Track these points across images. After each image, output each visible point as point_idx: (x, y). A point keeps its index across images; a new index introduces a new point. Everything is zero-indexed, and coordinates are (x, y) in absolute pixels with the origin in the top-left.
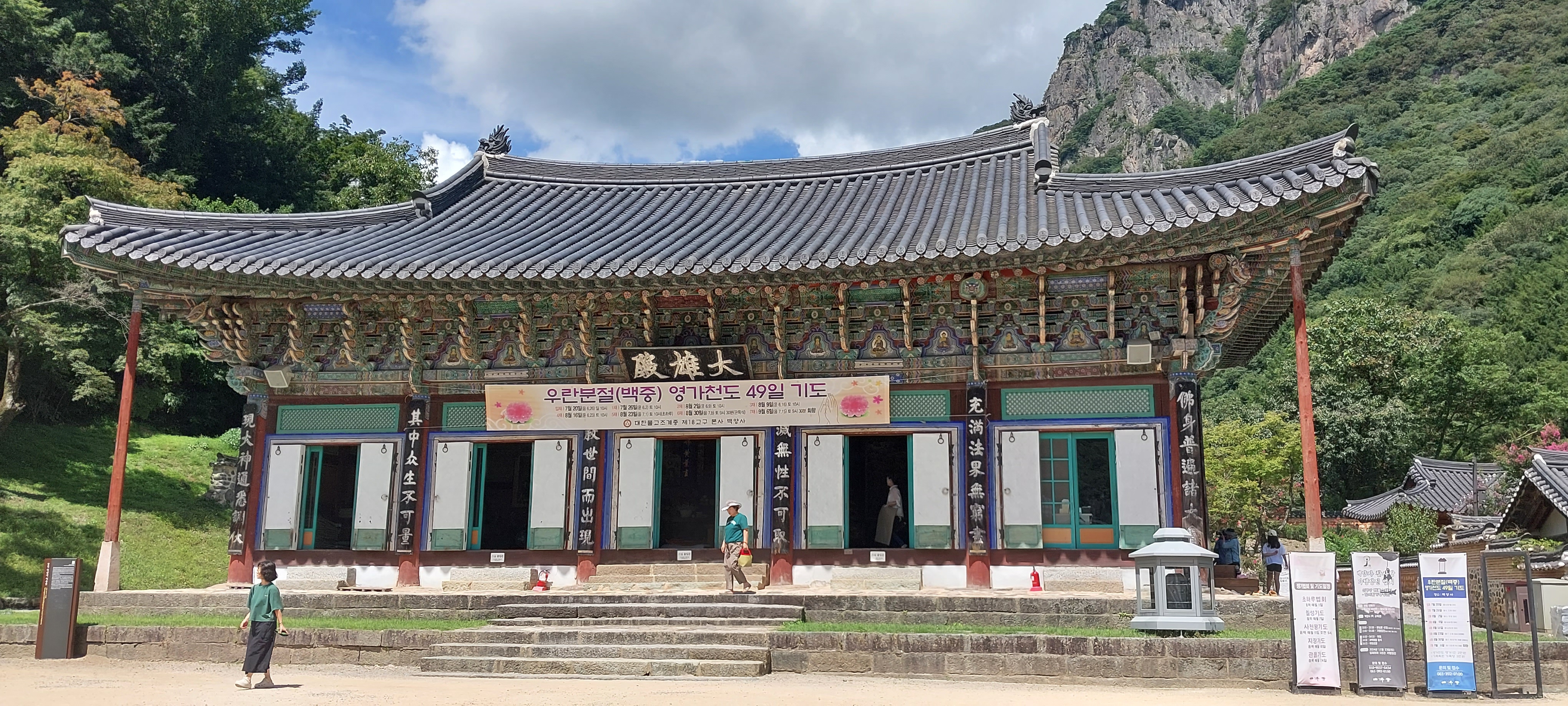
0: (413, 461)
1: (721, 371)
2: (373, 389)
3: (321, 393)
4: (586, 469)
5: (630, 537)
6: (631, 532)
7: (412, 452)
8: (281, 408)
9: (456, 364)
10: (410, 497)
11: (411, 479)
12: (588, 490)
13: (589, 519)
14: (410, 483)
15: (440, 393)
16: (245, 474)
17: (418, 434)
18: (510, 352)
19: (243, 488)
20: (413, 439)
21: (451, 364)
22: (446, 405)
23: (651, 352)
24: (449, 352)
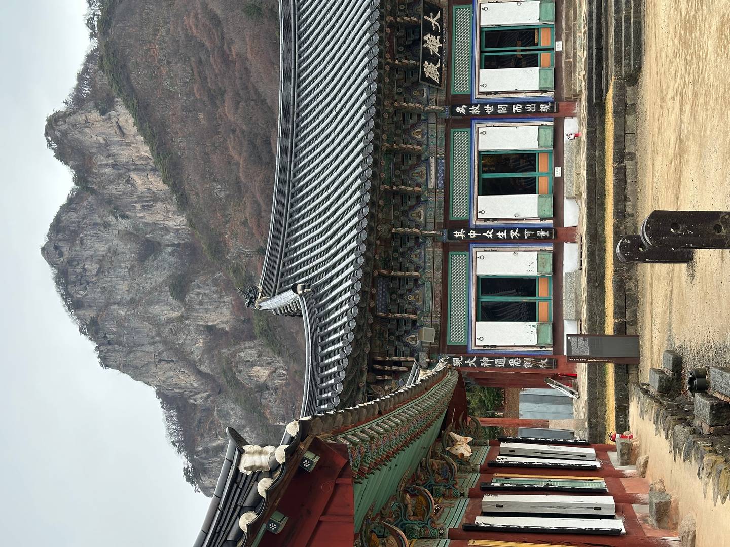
0: (490, 233)
1: (437, 23)
2: (438, 271)
3: (439, 310)
4: (499, 112)
5: (546, 82)
6: (543, 81)
7: (484, 234)
8: (449, 343)
9: (422, 213)
10: (515, 234)
11: (502, 234)
12: (514, 109)
13: (533, 106)
14: (505, 234)
15: (442, 221)
16: (497, 361)
17: (471, 231)
18: (416, 175)
19: (507, 361)
20: (474, 234)
21: (422, 216)
22: (451, 219)
23: (423, 62)
24: (414, 218)
